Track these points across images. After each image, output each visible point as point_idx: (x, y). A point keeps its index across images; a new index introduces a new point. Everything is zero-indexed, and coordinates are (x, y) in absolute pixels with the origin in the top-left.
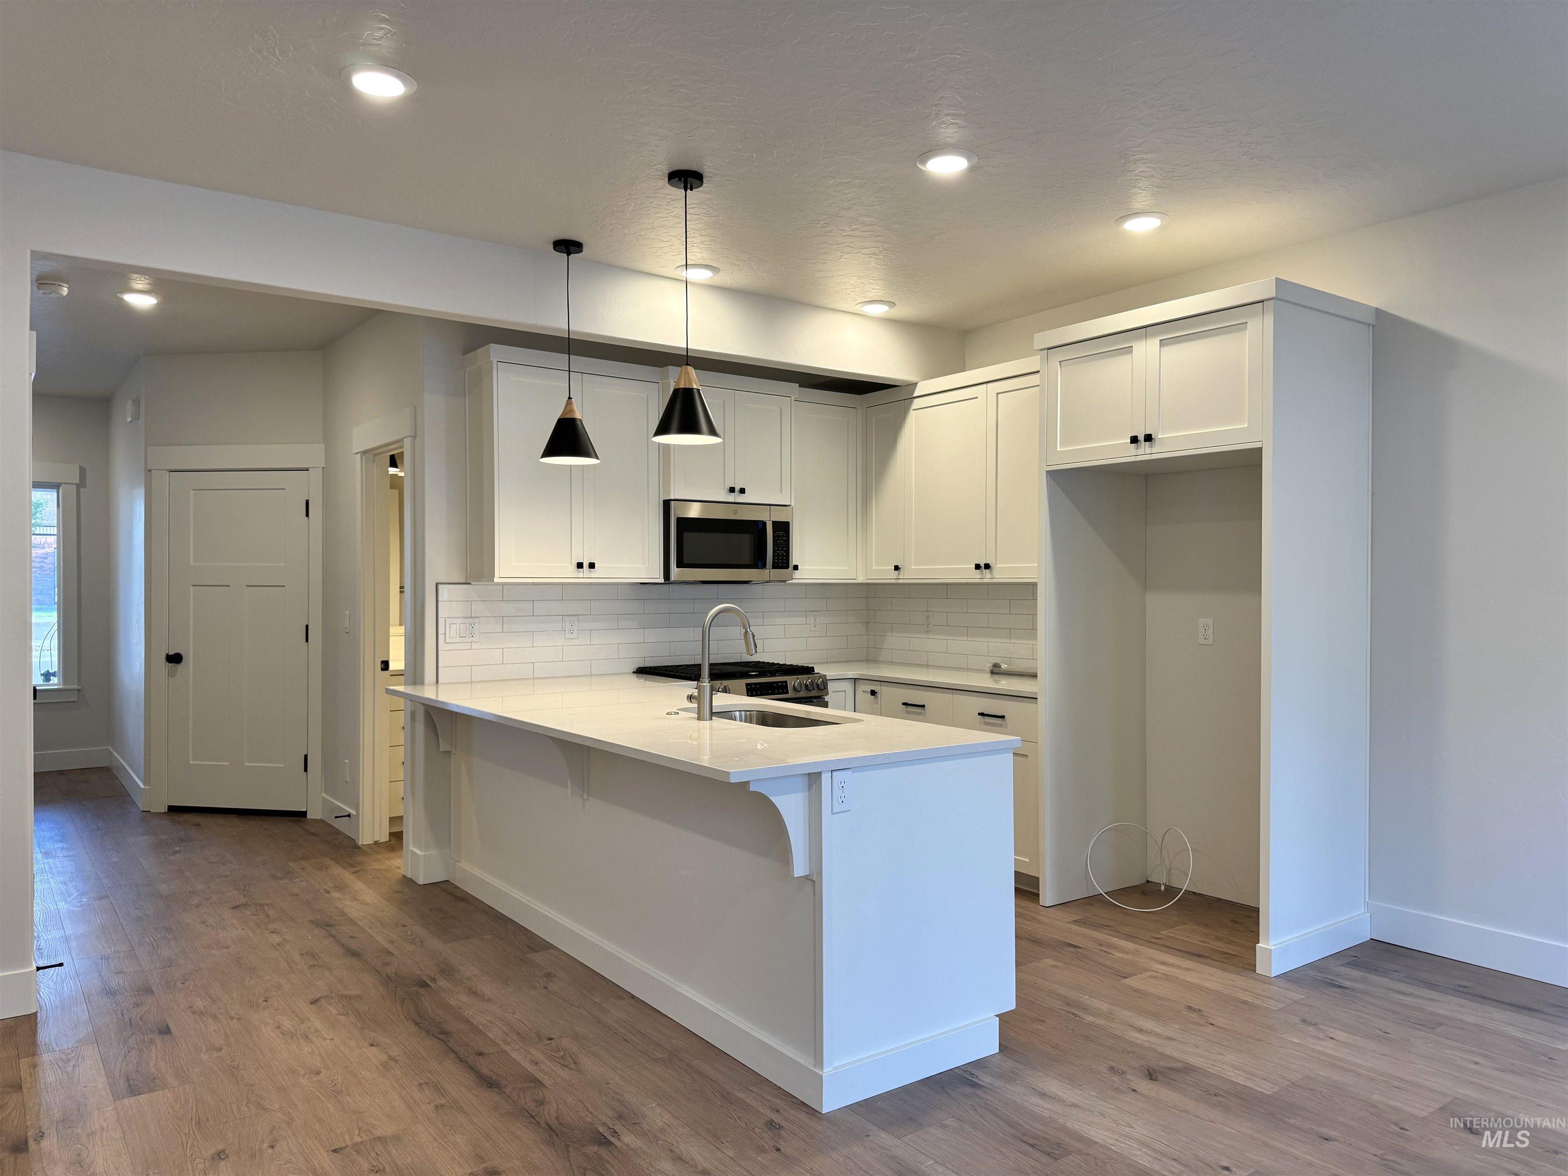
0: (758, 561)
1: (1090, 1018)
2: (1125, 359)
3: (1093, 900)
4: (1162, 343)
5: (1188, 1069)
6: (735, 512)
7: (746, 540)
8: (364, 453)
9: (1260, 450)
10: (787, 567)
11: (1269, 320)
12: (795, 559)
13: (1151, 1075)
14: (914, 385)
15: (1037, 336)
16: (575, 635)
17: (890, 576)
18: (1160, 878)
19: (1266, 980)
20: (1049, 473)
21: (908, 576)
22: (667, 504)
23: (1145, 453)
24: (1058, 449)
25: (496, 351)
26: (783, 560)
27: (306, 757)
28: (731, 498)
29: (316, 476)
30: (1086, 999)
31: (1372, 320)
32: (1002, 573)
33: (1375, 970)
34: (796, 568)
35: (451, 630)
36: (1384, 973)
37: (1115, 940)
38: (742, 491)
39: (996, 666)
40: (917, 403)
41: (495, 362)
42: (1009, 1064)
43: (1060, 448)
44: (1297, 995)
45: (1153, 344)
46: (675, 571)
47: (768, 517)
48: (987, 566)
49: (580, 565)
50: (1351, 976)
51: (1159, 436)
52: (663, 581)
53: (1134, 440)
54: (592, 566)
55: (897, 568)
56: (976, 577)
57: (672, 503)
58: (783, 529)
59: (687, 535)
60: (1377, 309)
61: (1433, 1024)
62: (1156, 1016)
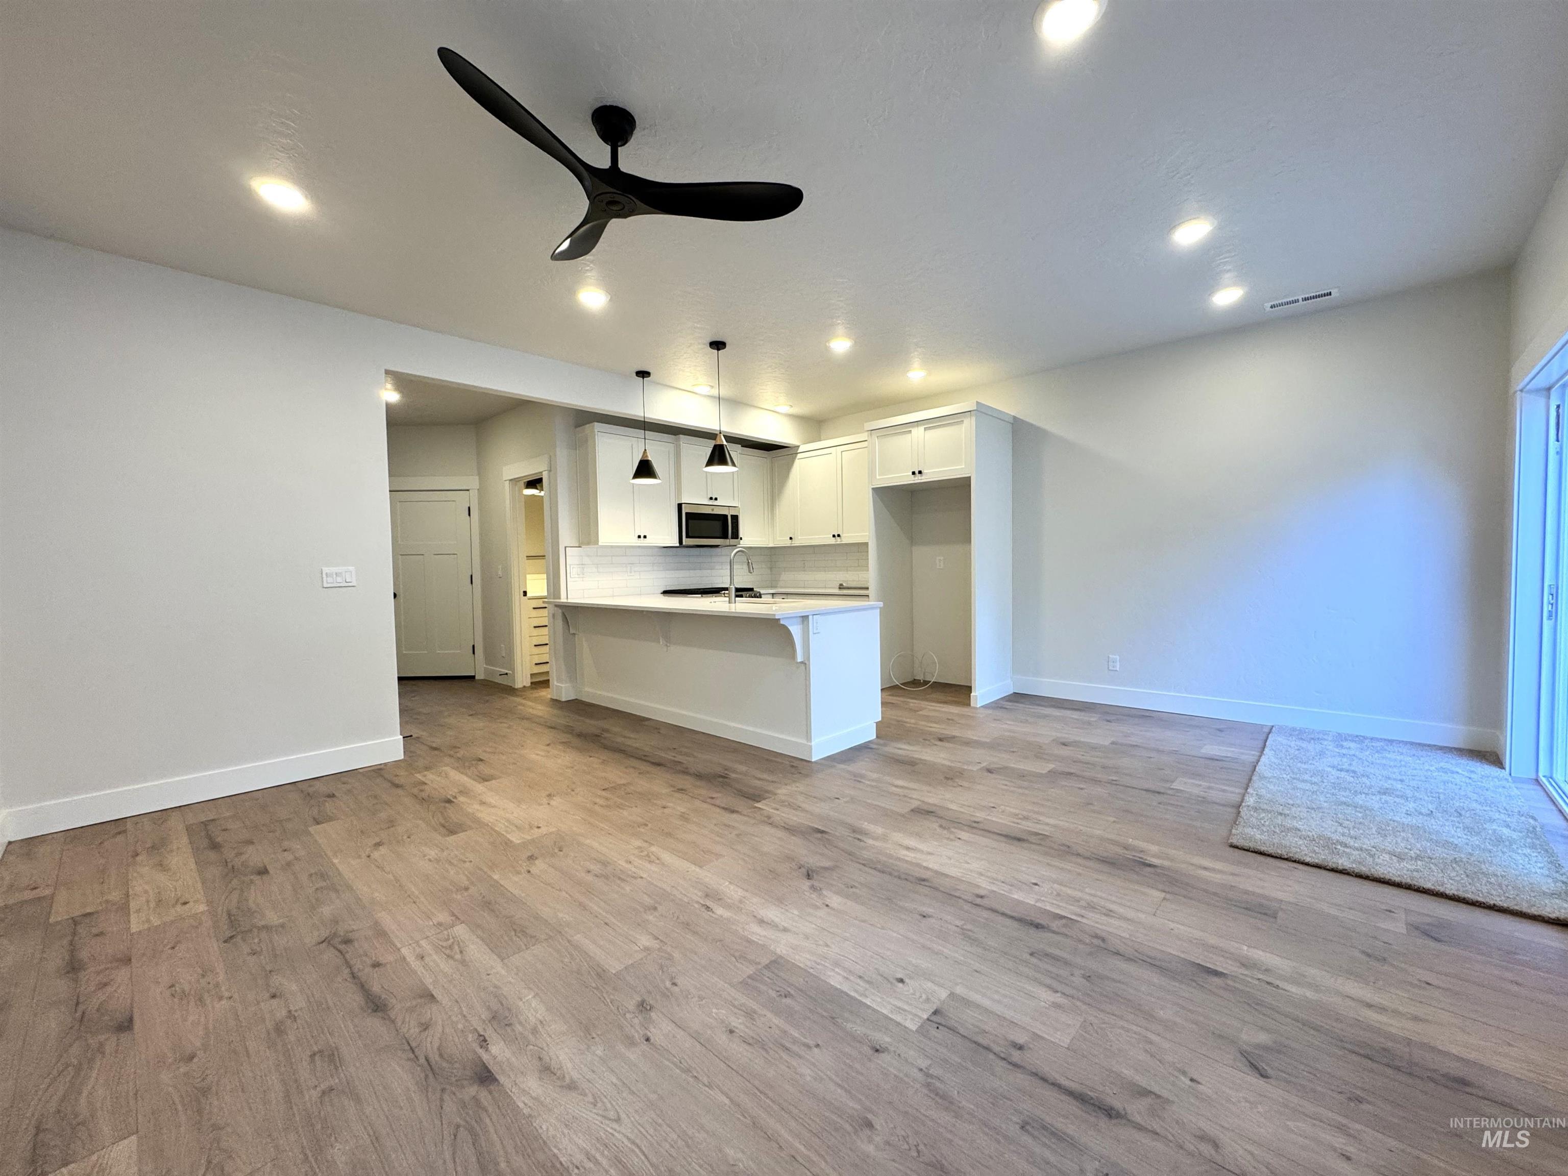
0: (725, 536)
1: (908, 725)
2: (909, 436)
3: (895, 687)
4: (925, 429)
5: (954, 737)
6: (713, 510)
7: (718, 525)
8: (511, 480)
9: (970, 478)
10: (737, 538)
11: (974, 419)
12: (741, 535)
13: (941, 740)
14: (799, 446)
15: (866, 424)
16: (633, 574)
17: (788, 543)
18: (920, 677)
19: (975, 708)
20: (873, 489)
21: (796, 543)
22: (680, 506)
23: (918, 479)
24: (878, 477)
25: (598, 426)
26: (736, 535)
27: (474, 646)
28: (711, 503)
29: (474, 494)
30: (904, 719)
31: (1011, 420)
32: (846, 539)
33: (1017, 702)
34: (741, 539)
35: (573, 571)
36: (1022, 703)
37: (908, 700)
38: (716, 499)
39: (841, 585)
40: (799, 456)
41: (596, 431)
42: (881, 742)
43: (879, 475)
44: (990, 712)
45: (922, 429)
46: (685, 541)
47: (729, 513)
48: (839, 536)
49: (639, 537)
50: (1008, 705)
51: (924, 471)
52: (678, 545)
53: (914, 473)
54: (645, 537)
55: (791, 538)
56: (832, 541)
57: (683, 505)
58: (735, 518)
59: (690, 521)
60: (1015, 418)
61: (1045, 716)
62: (935, 723)
